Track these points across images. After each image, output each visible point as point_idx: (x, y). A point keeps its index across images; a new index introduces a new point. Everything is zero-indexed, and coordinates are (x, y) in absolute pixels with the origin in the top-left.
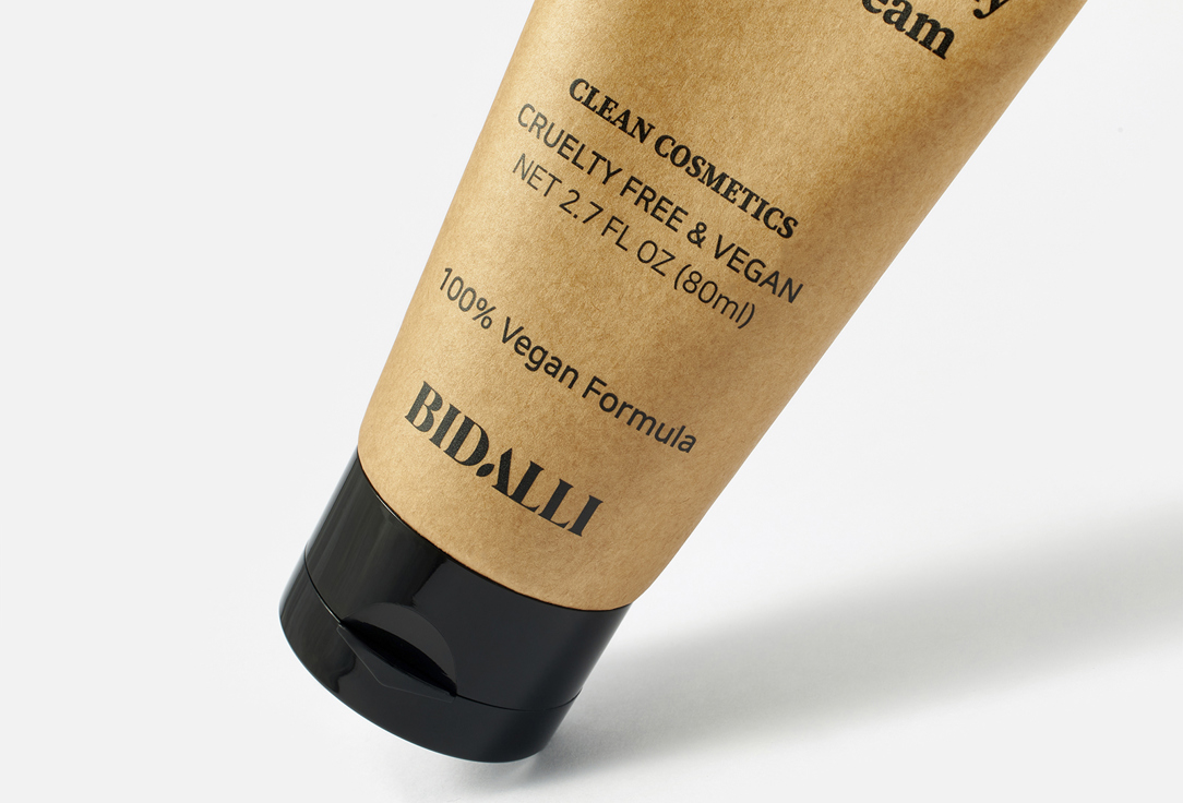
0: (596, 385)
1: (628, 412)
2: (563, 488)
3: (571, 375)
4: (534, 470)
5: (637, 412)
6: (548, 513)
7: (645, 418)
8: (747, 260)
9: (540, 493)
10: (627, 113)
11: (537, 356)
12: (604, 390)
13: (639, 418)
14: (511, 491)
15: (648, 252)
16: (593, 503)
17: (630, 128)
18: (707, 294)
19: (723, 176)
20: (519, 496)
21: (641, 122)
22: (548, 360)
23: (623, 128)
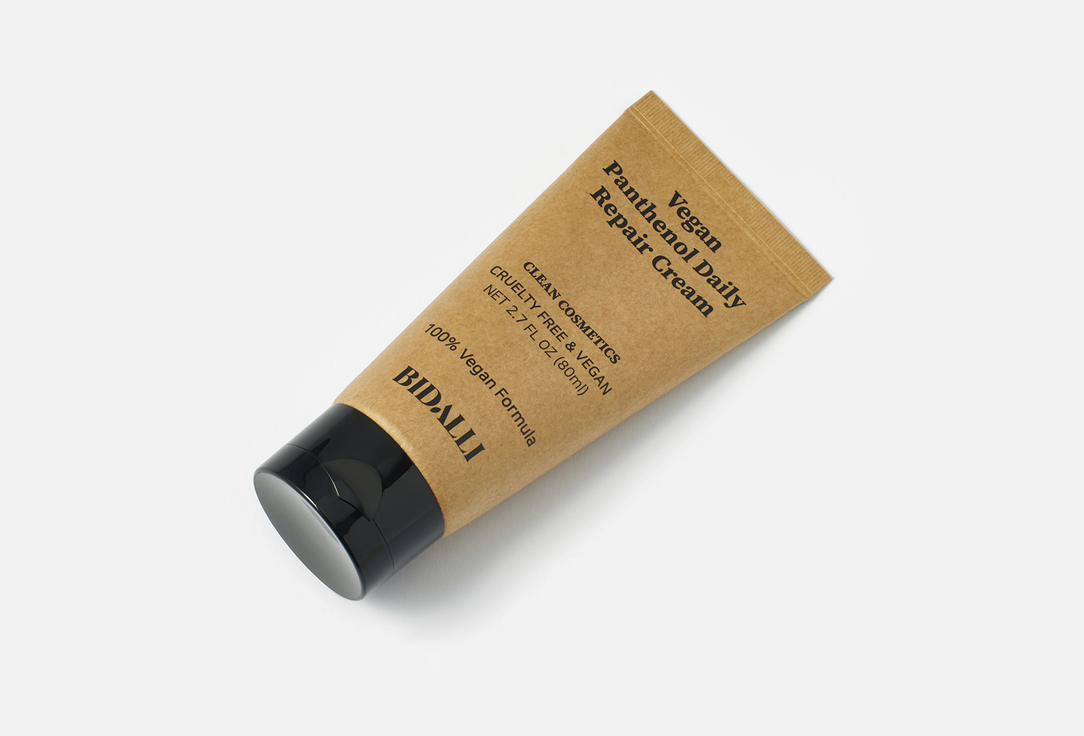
0: (503, 392)
1: (514, 411)
2: (471, 433)
3: (492, 383)
4: (460, 419)
5: (518, 412)
6: (459, 442)
7: (520, 417)
8: (592, 366)
9: (460, 430)
10: (550, 285)
11: (477, 369)
12: (506, 396)
13: (518, 416)
14: (446, 424)
15: (545, 345)
16: (480, 448)
17: (549, 291)
18: (568, 373)
19: (589, 328)
20: (449, 428)
21: (555, 291)
22: (482, 372)
23: (546, 290)
